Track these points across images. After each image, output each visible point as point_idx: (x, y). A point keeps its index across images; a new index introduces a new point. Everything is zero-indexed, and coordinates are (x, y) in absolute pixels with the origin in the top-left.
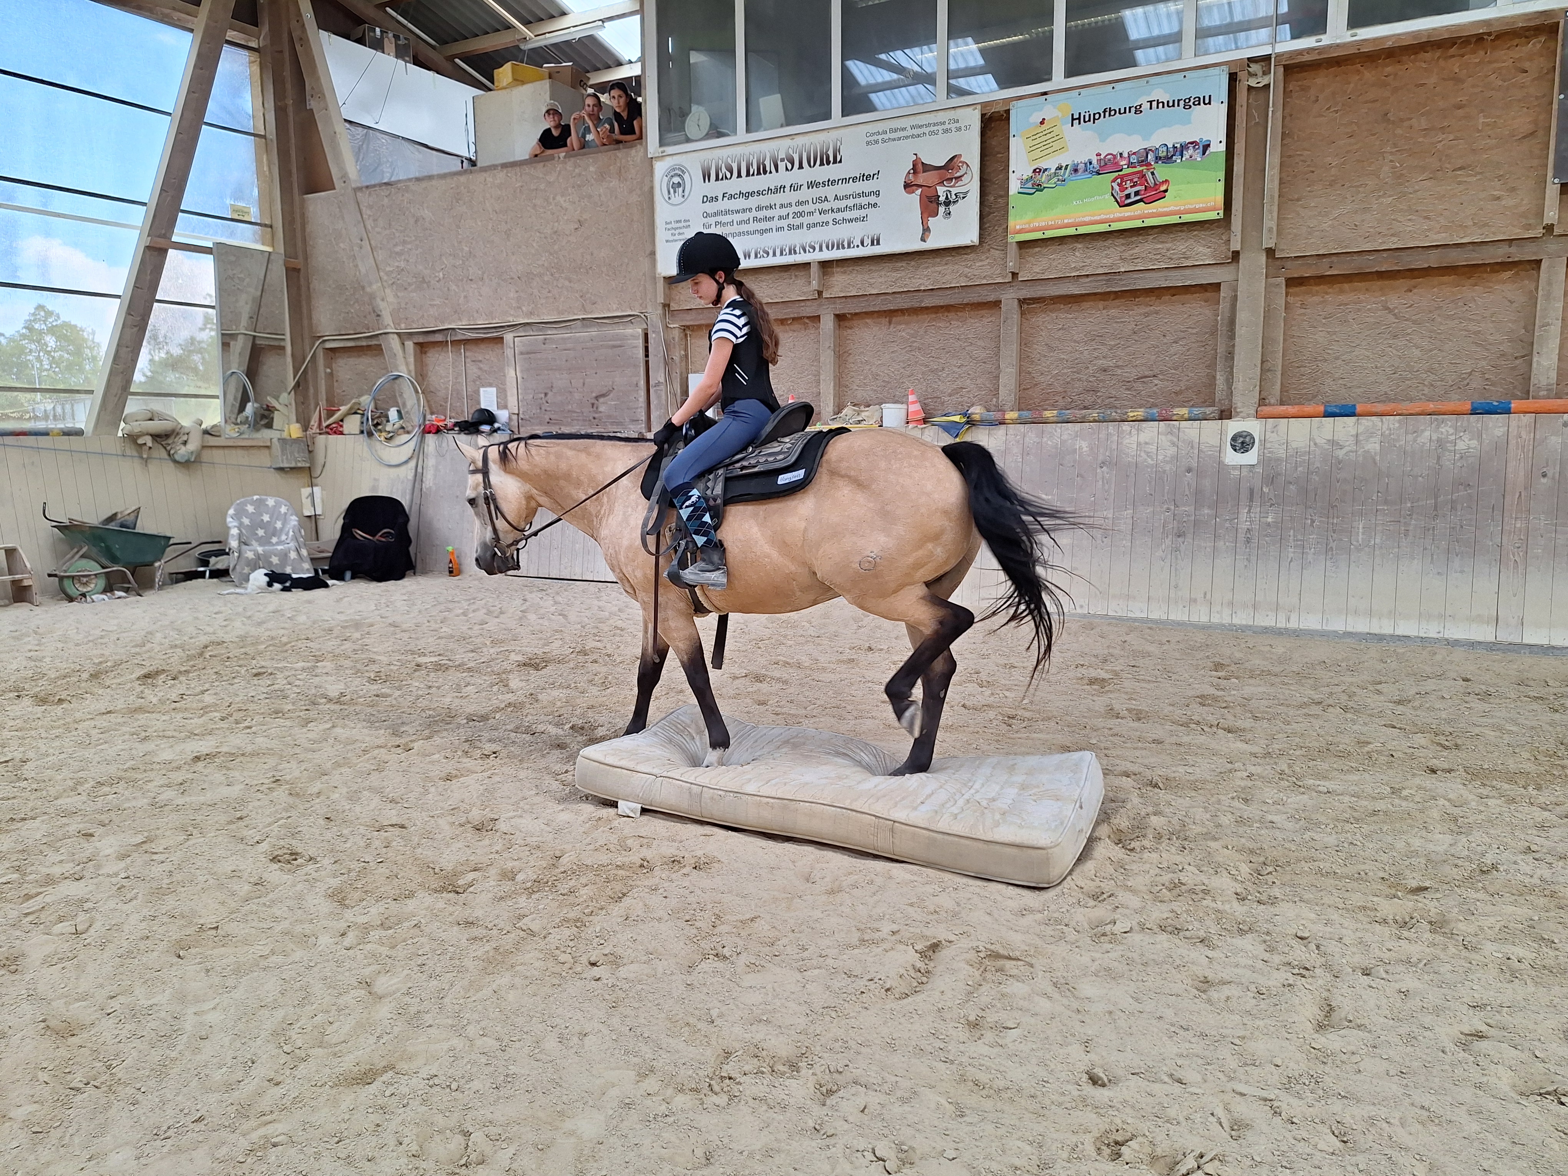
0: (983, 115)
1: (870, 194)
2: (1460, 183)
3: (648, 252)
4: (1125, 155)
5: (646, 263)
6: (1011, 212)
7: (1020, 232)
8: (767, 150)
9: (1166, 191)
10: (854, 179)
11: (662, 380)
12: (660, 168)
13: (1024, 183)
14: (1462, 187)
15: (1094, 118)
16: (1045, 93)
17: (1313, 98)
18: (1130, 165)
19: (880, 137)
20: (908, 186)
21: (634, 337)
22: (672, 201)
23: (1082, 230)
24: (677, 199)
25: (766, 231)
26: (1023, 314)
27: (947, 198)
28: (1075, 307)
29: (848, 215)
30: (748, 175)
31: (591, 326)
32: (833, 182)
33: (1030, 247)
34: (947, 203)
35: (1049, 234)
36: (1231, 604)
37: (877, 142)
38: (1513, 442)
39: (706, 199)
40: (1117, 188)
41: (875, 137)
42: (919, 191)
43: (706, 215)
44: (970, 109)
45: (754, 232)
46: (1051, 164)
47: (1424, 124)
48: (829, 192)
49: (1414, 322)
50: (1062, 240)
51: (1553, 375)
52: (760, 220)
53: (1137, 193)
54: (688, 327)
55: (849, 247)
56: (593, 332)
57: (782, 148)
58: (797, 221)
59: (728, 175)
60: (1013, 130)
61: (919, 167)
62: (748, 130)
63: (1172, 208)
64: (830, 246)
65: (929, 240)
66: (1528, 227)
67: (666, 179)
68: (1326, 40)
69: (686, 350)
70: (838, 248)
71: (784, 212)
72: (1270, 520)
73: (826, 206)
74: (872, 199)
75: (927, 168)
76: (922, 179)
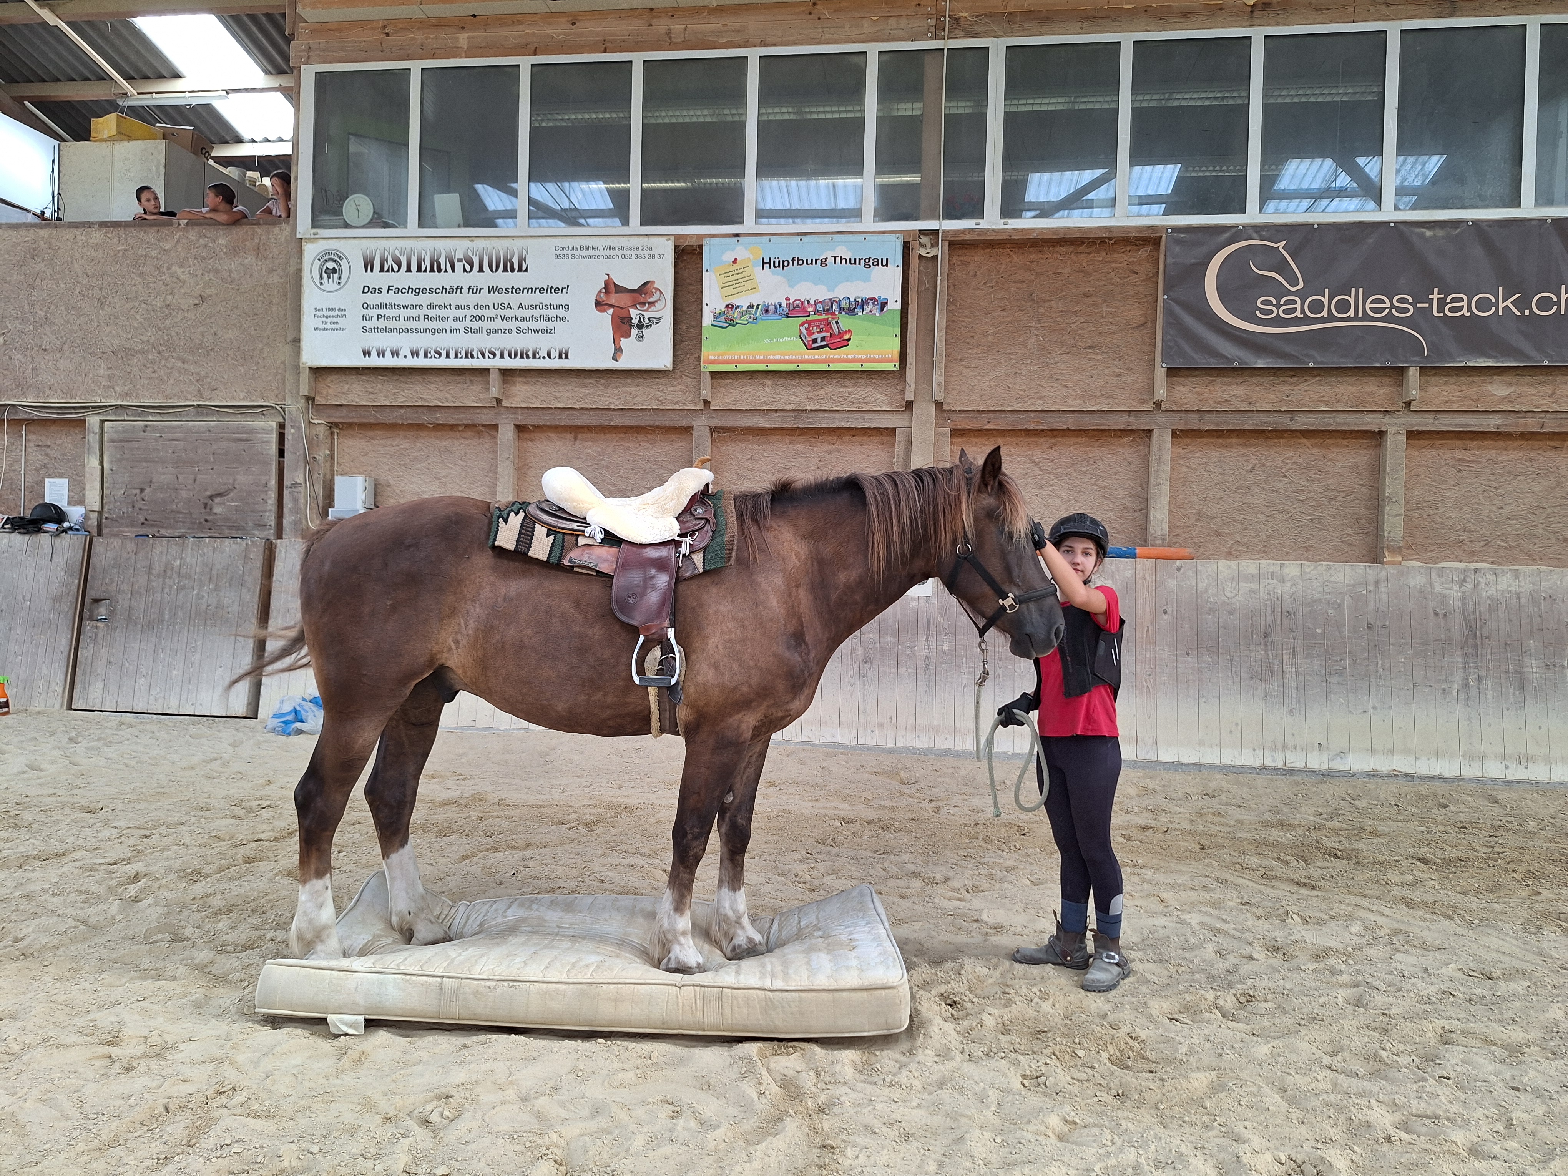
0: (676, 247)
1: (558, 307)
2: (1090, 359)
3: (289, 339)
4: (812, 303)
5: (286, 351)
6: (704, 341)
7: (713, 362)
8: (442, 248)
9: (849, 340)
10: (541, 290)
11: (300, 480)
12: (311, 251)
13: (717, 316)
14: (1092, 363)
15: (783, 265)
16: (737, 235)
17: (972, 273)
18: (816, 312)
19: (570, 253)
20: (599, 304)
21: (266, 431)
22: (326, 286)
23: (773, 367)
24: (331, 284)
25: (439, 331)
26: (713, 441)
27: (640, 321)
28: (763, 439)
29: (533, 325)
30: (419, 270)
31: (207, 415)
32: (518, 291)
33: (721, 378)
34: (640, 326)
35: (742, 367)
36: (914, 728)
37: (566, 256)
38: (1139, 582)
39: (366, 290)
40: (805, 332)
41: (565, 252)
42: (611, 311)
43: (368, 307)
44: (663, 239)
45: (425, 331)
46: (743, 301)
47: (1061, 306)
48: (514, 299)
49: (1055, 475)
50: (752, 374)
51: (1166, 526)
52: (432, 319)
53: (823, 339)
54: (336, 425)
55: (534, 357)
56: (211, 422)
57: (461, 248)
58: (476, 325)
59: (396, 268)
60: (706, 264)
61: (610, 287)
62: (421, 225)
63: (855, 356)
64: (513, 355)
65: (621, 360)
66: (1143, 401)
67: (318, 263)
68: (984, 224)
69: (332, 449)
70: (522, 357)
71: (460, 313)
72: (945, 648)
73: (509, 313)
74: (561, 313)
75: (619, 289)
76: (613, 299)
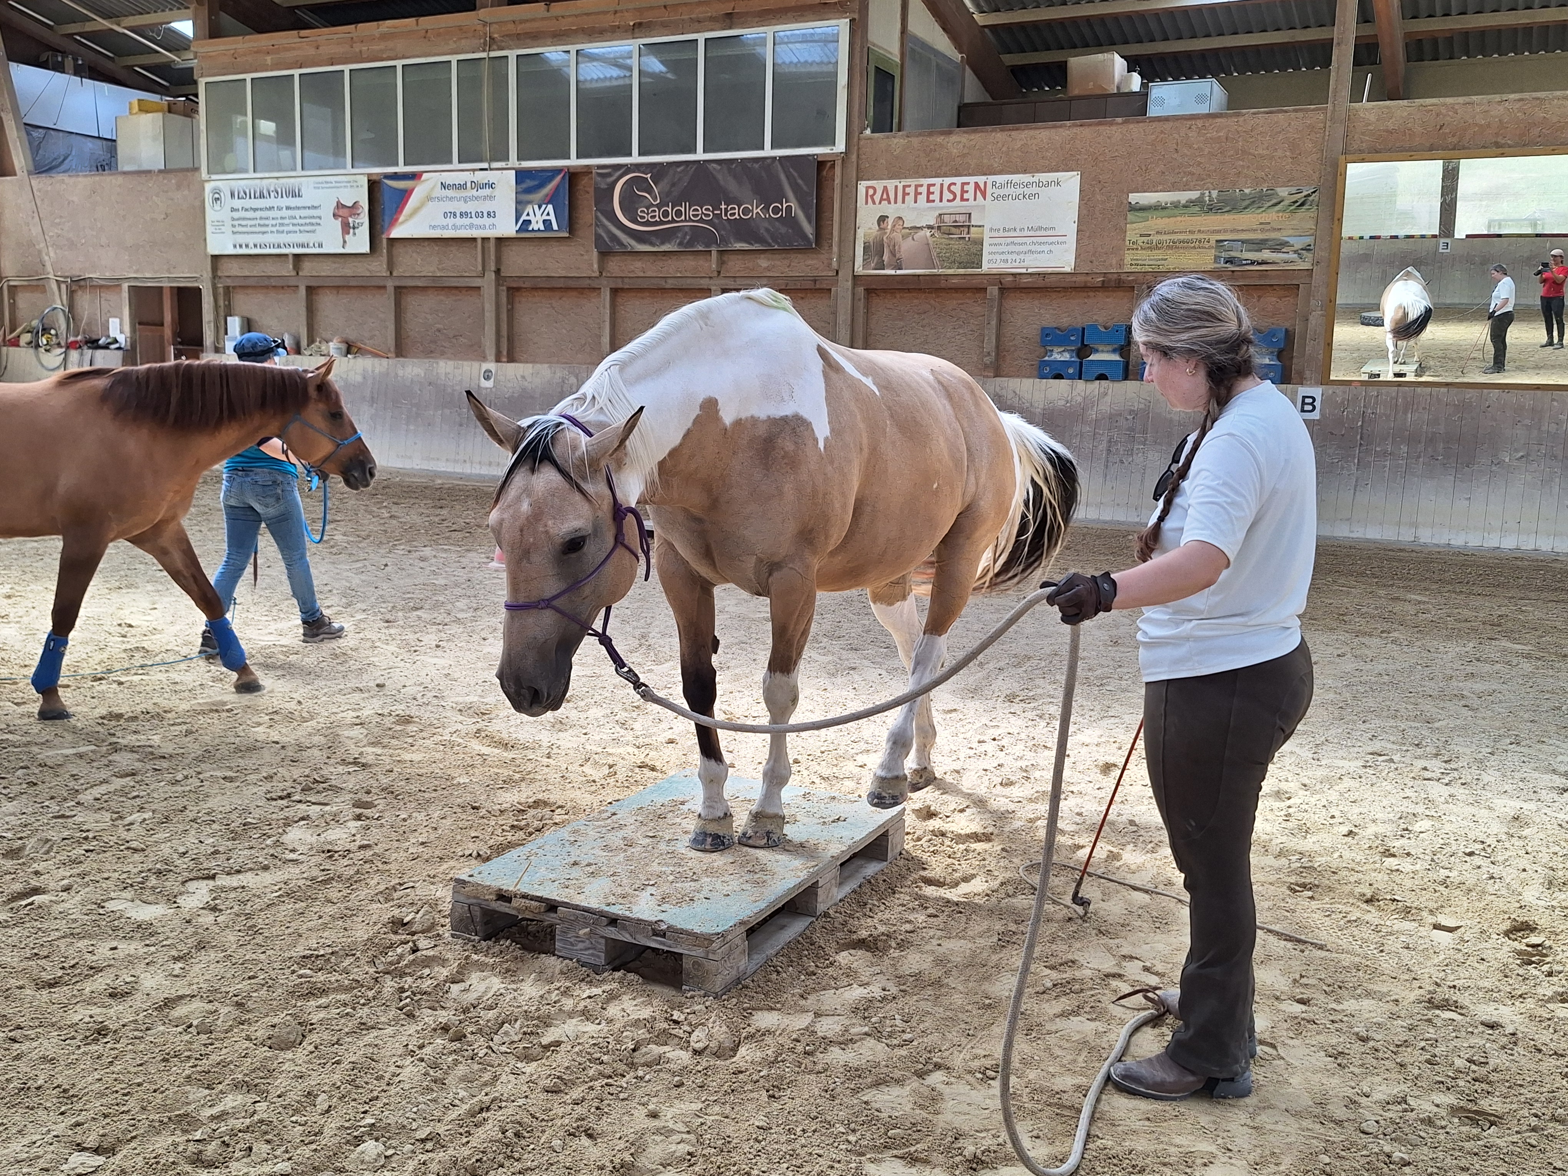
0: (367, 182)
1: (313, 217)
3: (202, 238)
5: (201, 246)
8: (264, 184)
10: (309, 208)
12: (208, 187)
19: (320, 185)
20: (335, 216)
22: (215, 208)
24: (217, 207)
25: (264, 233)
26: (397, 295)
27: (353, 225)
29: (306, 228)
30: (255, 198)
32: (299, 208)
34: (354, 228)
37: (319, 187)
39: (233, 209)
41: (318, 185)
42: (340, 219)
43: (233, 219)
44: (362, 176)
45: (259, 233)
48: (297, 213)
49: (563, 315)
52: (262, 226)
54: (229, 287)
55: (308, 247)
57: (272, 184)
58: (281, 229)
59: (244, 197)
61: (340, 206)
62: (254, 171)
64: (299, 245)
65: (346, 248)
66: (589, 272)
67: (211, 195)
69: (229, 301)
70: (301, 247)
71: (274, 222)
73: (295, 221)
74: (318, 221)
75: (344, 206)
76: (341, 212)
